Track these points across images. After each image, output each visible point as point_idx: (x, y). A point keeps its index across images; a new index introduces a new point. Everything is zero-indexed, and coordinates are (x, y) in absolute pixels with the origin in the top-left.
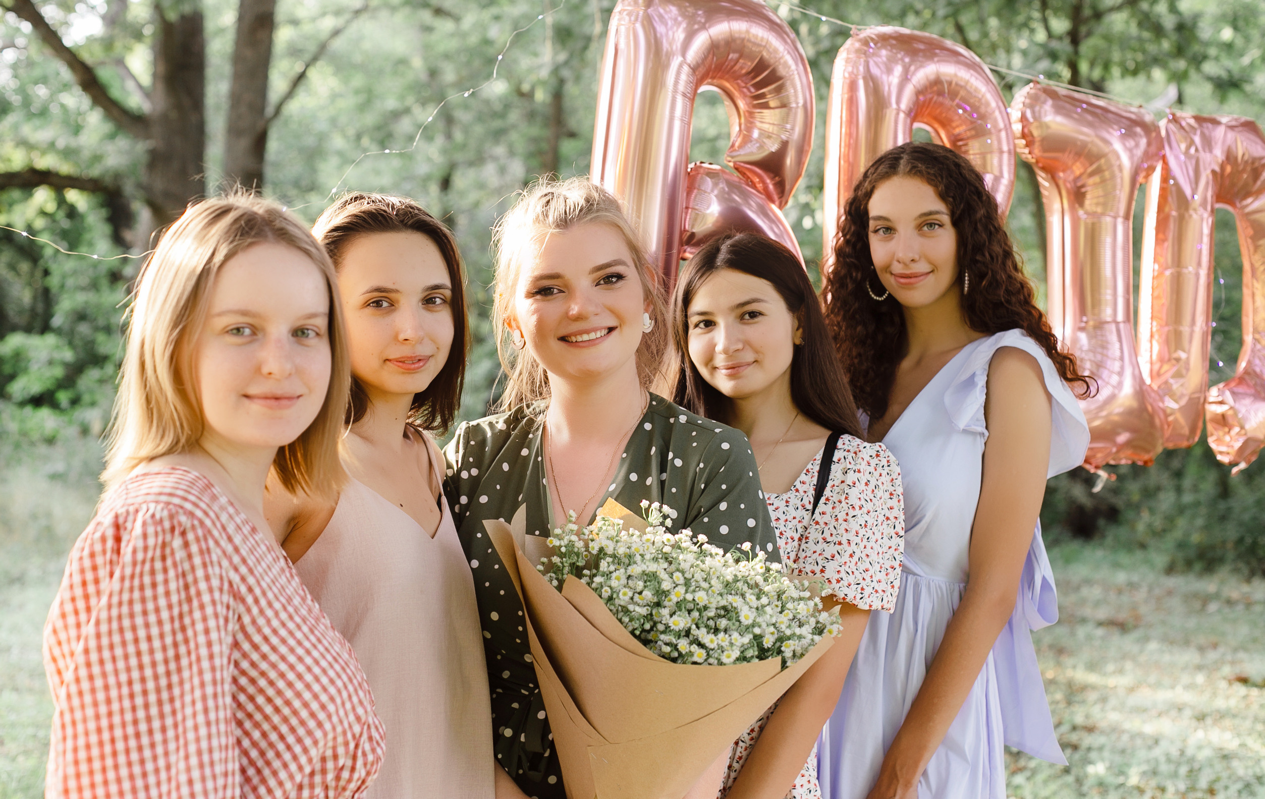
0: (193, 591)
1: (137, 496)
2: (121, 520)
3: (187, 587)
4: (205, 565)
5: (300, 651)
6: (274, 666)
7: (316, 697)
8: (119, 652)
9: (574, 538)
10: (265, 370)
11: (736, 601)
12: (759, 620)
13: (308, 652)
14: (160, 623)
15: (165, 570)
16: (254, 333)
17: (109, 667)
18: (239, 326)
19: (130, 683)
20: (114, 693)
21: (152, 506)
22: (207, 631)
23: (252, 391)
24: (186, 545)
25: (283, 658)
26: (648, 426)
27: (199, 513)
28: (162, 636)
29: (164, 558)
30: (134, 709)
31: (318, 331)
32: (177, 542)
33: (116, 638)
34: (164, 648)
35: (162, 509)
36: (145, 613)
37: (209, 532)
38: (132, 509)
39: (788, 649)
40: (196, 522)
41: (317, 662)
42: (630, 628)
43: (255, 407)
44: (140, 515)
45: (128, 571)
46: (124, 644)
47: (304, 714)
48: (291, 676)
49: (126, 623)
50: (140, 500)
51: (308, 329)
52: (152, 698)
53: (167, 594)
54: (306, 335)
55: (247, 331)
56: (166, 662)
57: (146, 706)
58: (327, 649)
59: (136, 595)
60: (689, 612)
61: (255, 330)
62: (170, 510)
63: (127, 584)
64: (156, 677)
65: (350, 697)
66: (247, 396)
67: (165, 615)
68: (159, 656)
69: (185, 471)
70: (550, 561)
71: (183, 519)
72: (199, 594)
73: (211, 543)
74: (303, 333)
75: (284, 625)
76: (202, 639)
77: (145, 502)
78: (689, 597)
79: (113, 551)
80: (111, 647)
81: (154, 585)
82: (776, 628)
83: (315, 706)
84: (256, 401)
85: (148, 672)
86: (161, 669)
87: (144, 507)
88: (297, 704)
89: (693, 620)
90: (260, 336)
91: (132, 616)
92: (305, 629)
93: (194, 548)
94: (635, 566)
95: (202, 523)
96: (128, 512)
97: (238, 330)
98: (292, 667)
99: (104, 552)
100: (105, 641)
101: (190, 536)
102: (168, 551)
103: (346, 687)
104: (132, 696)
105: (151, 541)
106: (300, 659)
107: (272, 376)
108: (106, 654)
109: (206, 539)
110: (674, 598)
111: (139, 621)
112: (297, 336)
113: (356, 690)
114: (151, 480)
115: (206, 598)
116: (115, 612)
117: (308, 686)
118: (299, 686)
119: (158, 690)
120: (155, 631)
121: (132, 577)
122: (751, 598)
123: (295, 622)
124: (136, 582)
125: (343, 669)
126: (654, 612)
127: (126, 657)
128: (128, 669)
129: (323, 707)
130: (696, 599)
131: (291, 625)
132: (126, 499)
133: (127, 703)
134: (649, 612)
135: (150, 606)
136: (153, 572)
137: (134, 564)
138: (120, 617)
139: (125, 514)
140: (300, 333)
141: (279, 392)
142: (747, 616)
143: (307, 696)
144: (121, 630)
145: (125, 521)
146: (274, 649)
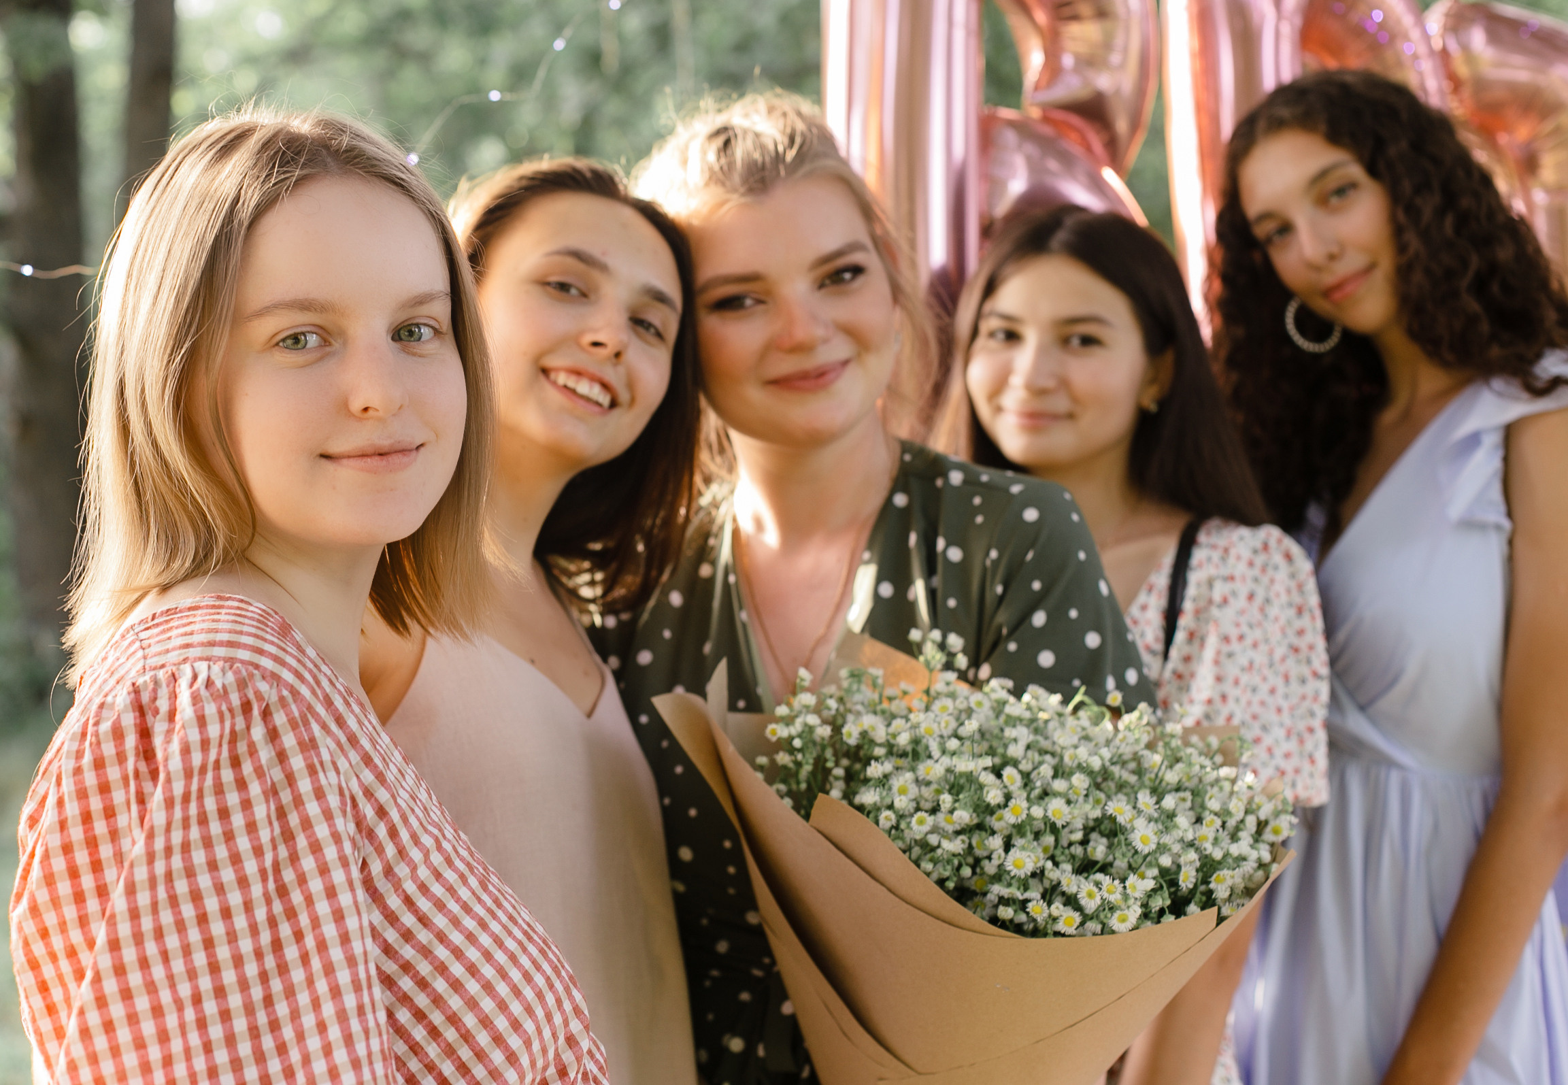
0: (294, 820)
1: (167, 651)
2: (145, 698)
3: (281, 814)
4: (312, 771)
5: (469, 923)
6: (426, 952)
7: (502, 1006)
8: (173, 941)
9: (813, 720)
10: (356, 405)
11: (1119, 808)
12: (1166, 839)
13: (483, 925)
14: (243, 882)
15: (241, 784)
16: (325, 342)
17: (158, 972)
18: (299, 330)
19: (197, 1000)
20: (171, 1021)
21: (202, 667)
22: (331, 893)
23: (335, 448)
24: (273, 735)
25: (442, 937)
26: (900, 500)
27: (288, 676)
28: (248, 907)
29: (236, 763)
30: (208, 1048)
31: (437, 326)
32: (258, 732)
33: (167, 917)
34: (254, 930)
35: (223, 671)
36: (213, 866)
37: (310, 708)
38: (161, 674)
39: (1221, 885)
40: (285, 693)
41: (499, 943)
42: (935, 876)
43: (346, 473)
44: (183, 683)
45: (178, 788)
46: (181, 926)
47: (483, 1038)
48: (457, 970)
49: (182, 887)
50: (173, 657)
51: (418, 325)
52: (240, 1025)
53: (251, 827)
54: (416, 336)
55: (313, 340)
56: (259, 954)
57: (230, 1040)
58: (511, 918)
59: (195, 833)
60: (1037, 835)
61: (327, 336)
62: (237, 672)
63: (178, 813)
64: (244, 985)
65: (559, 1002)
66: (326, 456)
67: (251, 867)
68: (246, 945)
69: (242, 601)
70: (773, 762)
71: (263, 687)
72: (307, 824)
73: (316, 728)
74: (411, 333)
75: (438, 876)
76: (323, 908)
77: (185, 660)
78: (1037, 812)
79: (137, 755)
80: (159, 934)
81: (224, 814)
82: (1197, 850)
83: (501, 1023)
84: (345, 461)
85: (229, 977)
86: (251, 970)
87: (187, 670)
88: (470, 1020)
89: (1045, 850)
90: (336, 345)
91: (190, 873)
92: (473, 882)
93: (289, 740)
94: (930, 762)
95: (295, 693)
96: (156, 683)
97: (296, 340)
98: (458, 953)
99: (121, 758)
100: (147, 924)
101: (279, 719)
102: (242, 748)
103: (551, 986)
104: (202, 1024)
105: (213, 730)
106: (471, 938)
107: (371, 412)
108: (151, 948)
109: (306, 723)
110: (1010, 817)
111: (204, 881)
112: (401, 339)
113: (567, 990)
114: (185, 621)
115: (322, 831)
116: (160, 867)
117: (488, 987)
118: (473, 987)
119: (249, 1010)
120: (235, 898)
121: (186, 798)
122: (1145, 799)
123: (456, 870)
124: (193, 810)
125: (542, 952)
126: (974, 843)
127: (187, 951)
128: (192, 974)
129: (516, 1025)
130: (1050, 814)
131: (450, 876)
132: (145, 658)
133: (194, 1039)
134: (966, 846)
135: (221, 852)
136: (219, 790)
137: (188, 774)
138: (169, 876)
139: (151, 686)
140: (404, 334)
141: (384, 443)
142: (1144, 836)
143: (487, 1005)
144: (173, 901)
145: (155, 699)
146: (424, 920)
